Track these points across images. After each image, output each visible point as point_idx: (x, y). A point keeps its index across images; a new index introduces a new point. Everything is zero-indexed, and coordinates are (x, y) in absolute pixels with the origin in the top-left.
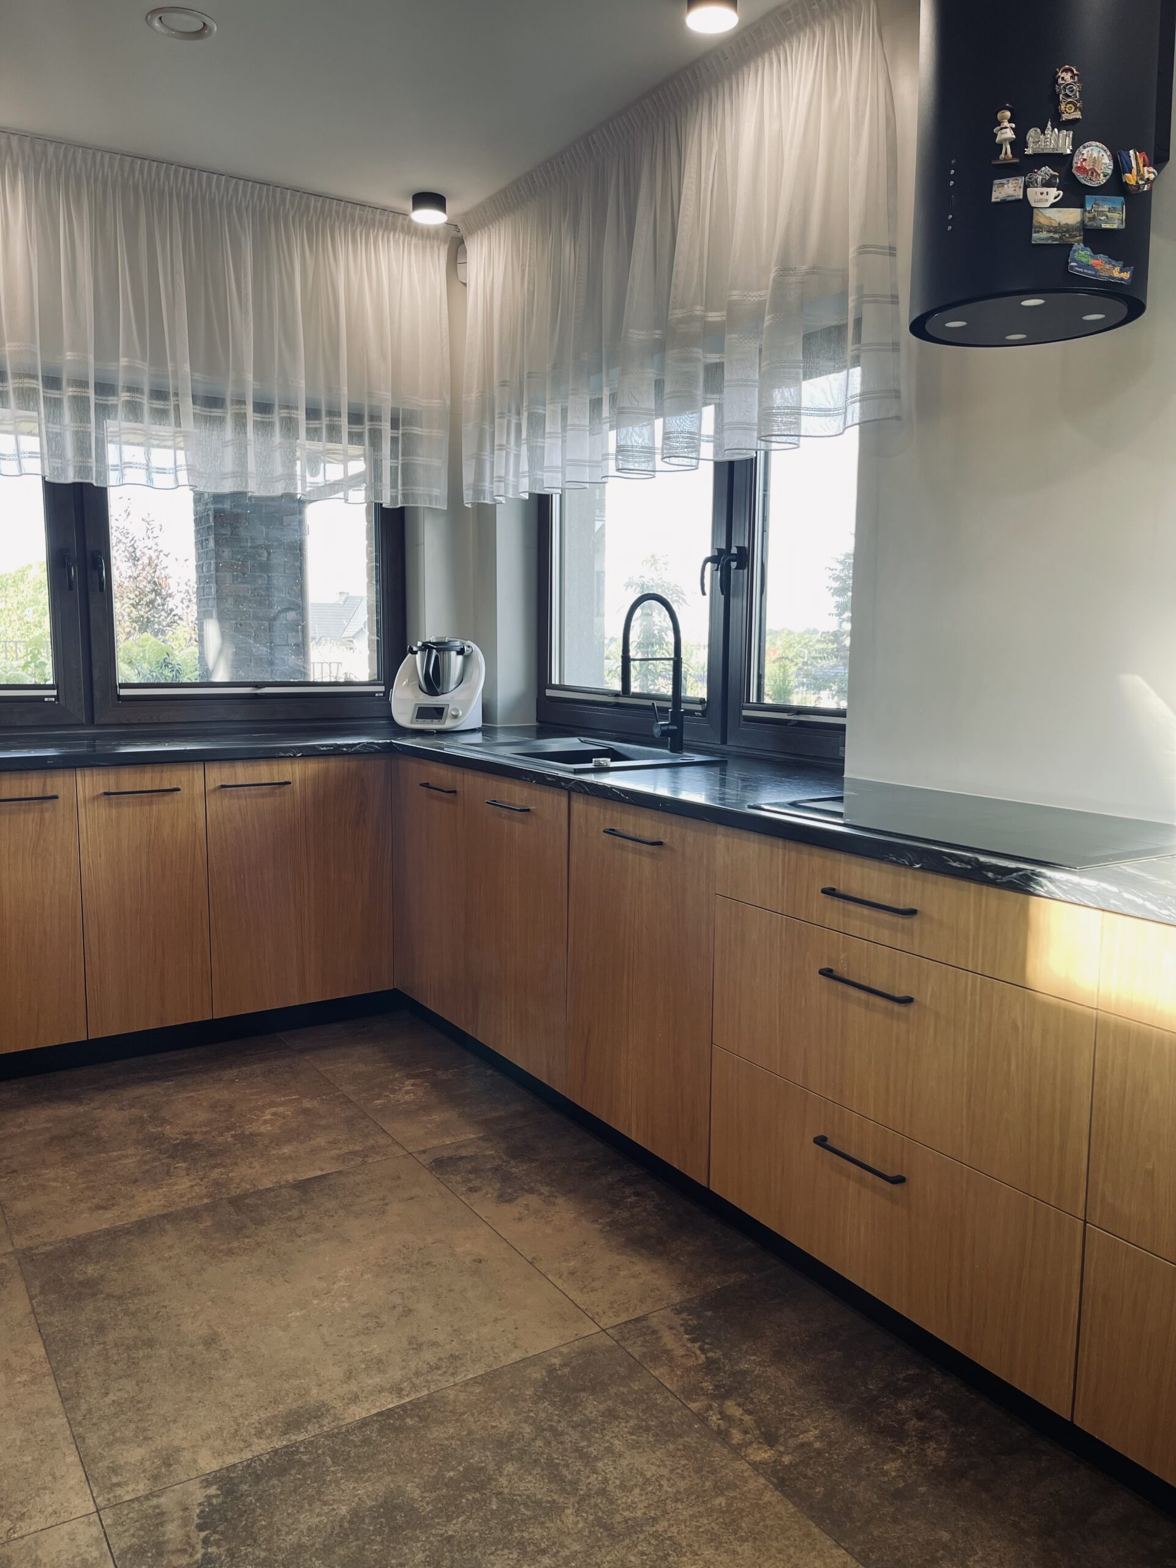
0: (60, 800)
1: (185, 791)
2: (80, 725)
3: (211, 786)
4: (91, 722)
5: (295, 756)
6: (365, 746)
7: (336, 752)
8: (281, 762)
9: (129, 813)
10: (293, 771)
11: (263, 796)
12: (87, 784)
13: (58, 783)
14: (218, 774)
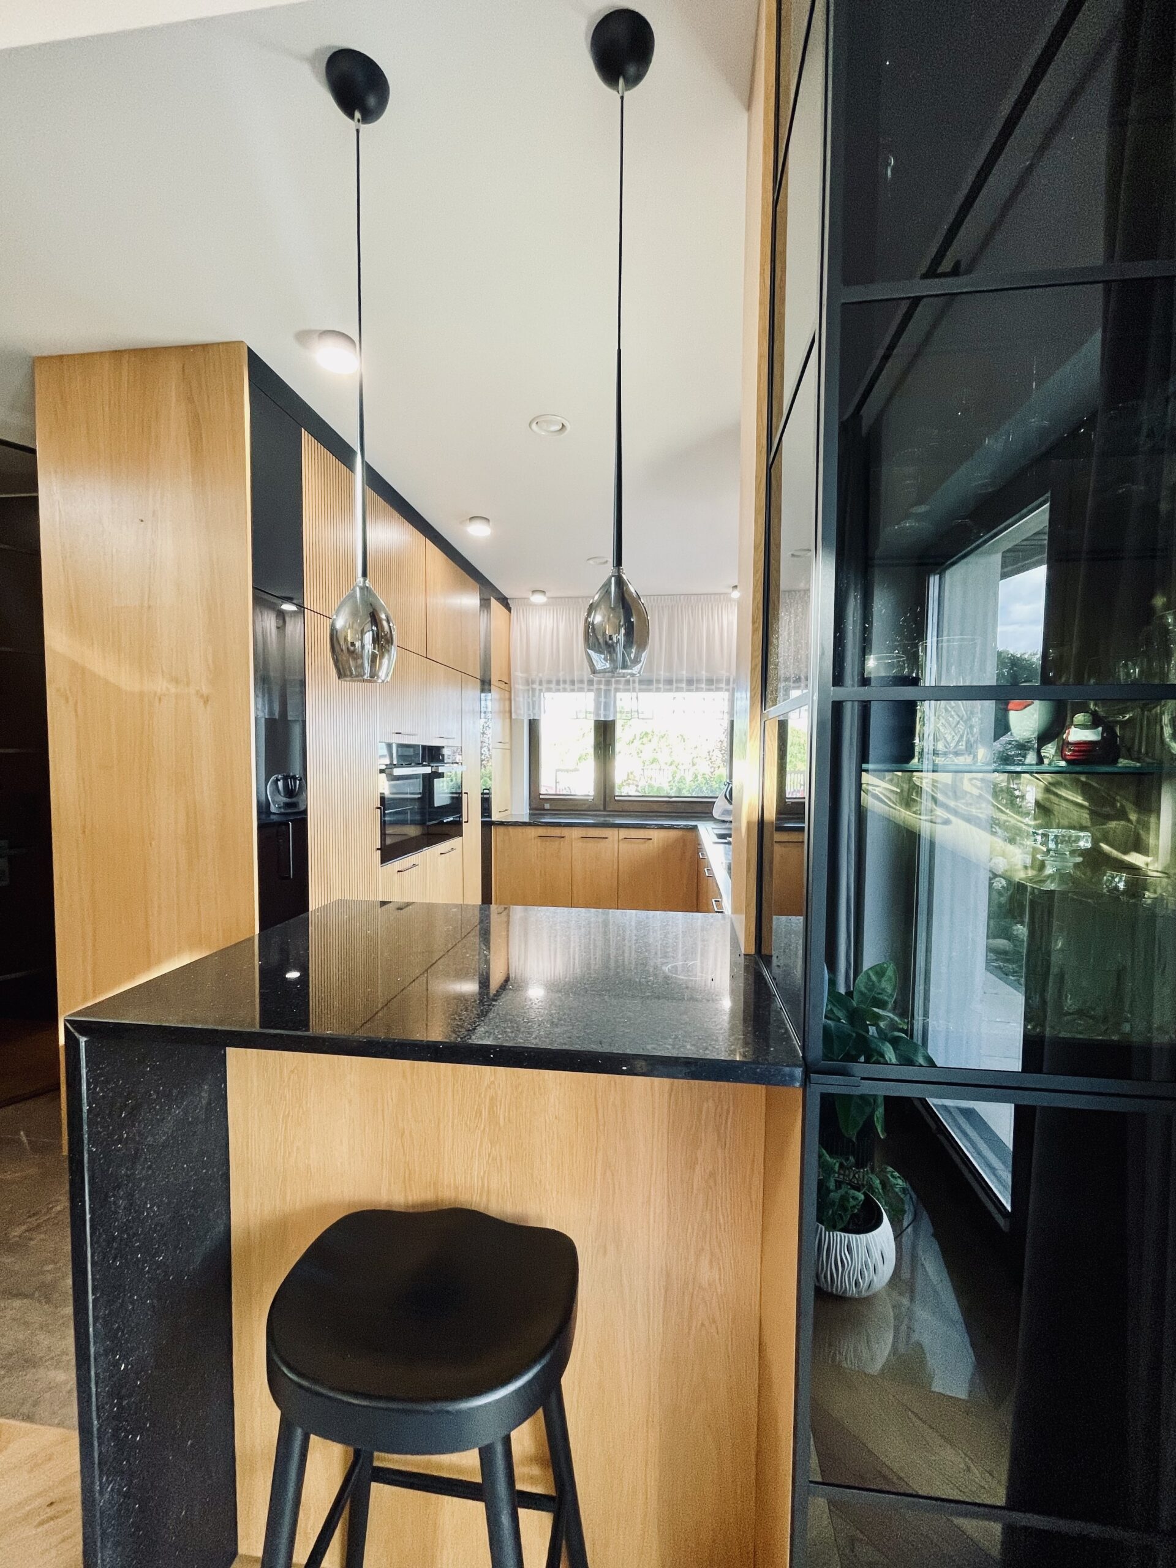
0: (566, 838)
1: (611, 839)
2: (599, 811)
3: (620, 838)
4: (605, 810)
5: (655, 828)
6: (685, 826)
7: (672, 827)
8: (648, 830)
9: (591, 844)
10: (656, 835)
11: (641, 843)
12: (576, 833)
13: (565, 831)
14: (624, 833)
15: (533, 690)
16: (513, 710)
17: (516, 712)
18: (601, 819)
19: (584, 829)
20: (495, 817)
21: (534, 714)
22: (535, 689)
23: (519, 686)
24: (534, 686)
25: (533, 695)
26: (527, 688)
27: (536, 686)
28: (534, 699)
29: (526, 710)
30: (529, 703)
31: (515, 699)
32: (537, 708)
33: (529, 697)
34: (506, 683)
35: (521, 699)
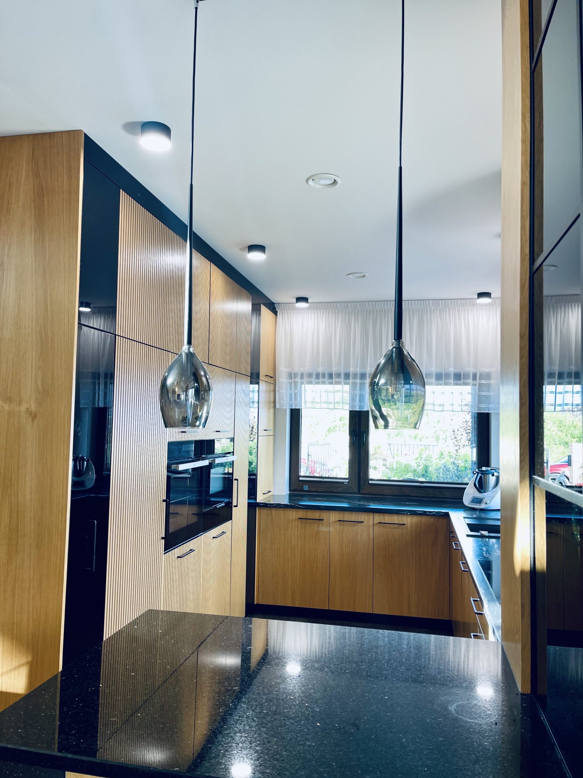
0: (325, 520)
1: (366, 523)
2: (355, 493)
3: (376, 522)
4: (359, 492)
5: (407, 514)
6: (437, 513)
7: (424, 514)
8: (402, 515)
9: (348, 528)
10: (408, 520)
11: (395, 528)
12: (333, 516)
13: (324, 515)
14: (378, 518)
15: (296, 383)
16: (277, 400)
17: (279, 402)
18: (357, 503)
19: (341, 512)
20: (260, 498)
21: (296, 405)
22: (297, 382)
23: (283, 380)
24: (296, 380)
25: (296, 388)
26: (290, 381)
27: (298, 380)
28: (296, 391)
29: (288, 399)
30: (291, 395)
31: (279, 391)
32: (298, 399)
33: (291, 389)
34: (271, 377)
35: (284, 391)
